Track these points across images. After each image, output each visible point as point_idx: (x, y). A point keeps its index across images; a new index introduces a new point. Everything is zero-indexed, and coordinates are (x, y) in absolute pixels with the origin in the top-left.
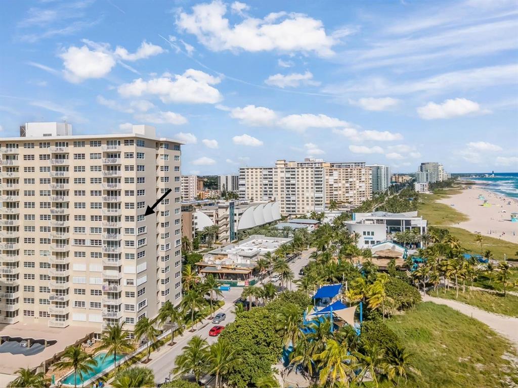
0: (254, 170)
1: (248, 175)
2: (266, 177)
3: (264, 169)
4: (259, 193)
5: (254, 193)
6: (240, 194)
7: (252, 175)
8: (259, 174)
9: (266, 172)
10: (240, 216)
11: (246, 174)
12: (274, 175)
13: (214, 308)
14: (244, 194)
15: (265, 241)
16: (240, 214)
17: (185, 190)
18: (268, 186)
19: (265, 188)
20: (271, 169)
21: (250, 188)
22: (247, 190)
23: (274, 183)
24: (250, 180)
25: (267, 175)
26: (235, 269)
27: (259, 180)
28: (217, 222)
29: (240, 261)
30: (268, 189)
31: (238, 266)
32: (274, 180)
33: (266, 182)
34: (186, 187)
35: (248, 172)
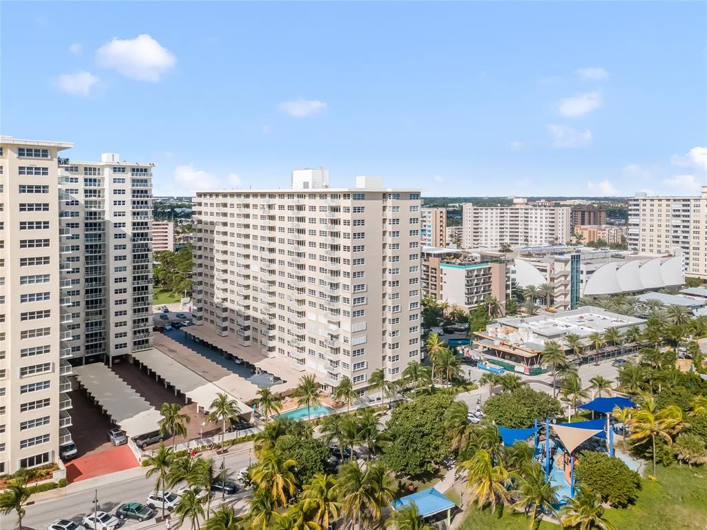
0: (656, 203)
1: (644, 210)
2: (677, 213)
3: (674, 200)
4: (663, 239)
5: (655, 239)
6: (631, 239)
7: (652, 210)
8: (664, 208)
9: (678, 206)
10: (589, 275)
11: (641, 207)
12: (692, 211)
13: (456, 390)
14: (637, 240)
15: (602, 317)
16: (590, 272)
17: (551, 228)
18: (682, 229)
19: (676, 231)
20: (689, 200)
21: (648, 230)
22: (642, 233)
23: (692, 225)
24: (648, 217)
25: (679, 210)
26: (514, 349)
27: (664, 218)
28: (552, 279)
29: (532, 339)
30: (679, 233)
31: (521, 346)
32: (692, 219)
33: (678, 222)
34: (552, 224)
35: (644, 205)
